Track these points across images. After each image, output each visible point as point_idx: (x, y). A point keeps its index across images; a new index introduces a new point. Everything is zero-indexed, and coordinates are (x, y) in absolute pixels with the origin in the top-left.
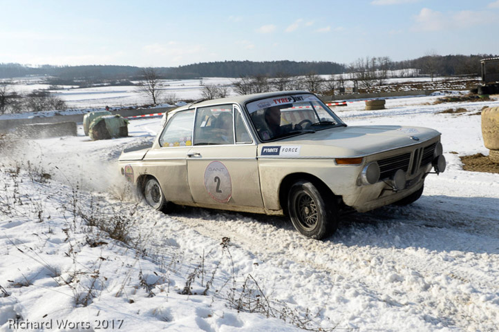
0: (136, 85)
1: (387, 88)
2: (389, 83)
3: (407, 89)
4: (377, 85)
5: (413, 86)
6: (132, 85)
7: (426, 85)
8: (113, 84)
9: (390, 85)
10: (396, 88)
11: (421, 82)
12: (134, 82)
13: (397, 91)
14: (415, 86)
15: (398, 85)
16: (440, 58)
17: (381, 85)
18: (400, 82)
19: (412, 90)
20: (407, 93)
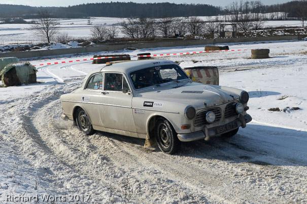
0: (29, 23)
1: (262, 32)
2: (264, 27)
3: (280, 34)
4: (253, 29)
5: (285, 31)
6: (25, 23)
7: (297, 30)
8: (7, 22)
9: (265, 29)
10: (271, 32)
11: (293, 27)
12: (27, 20)
13: (272, 35)
14: (288, 31)
15: (272, 30)
17: (257, 29)
18: (274, 27)
19: (285, 35)
20: (282, 37)
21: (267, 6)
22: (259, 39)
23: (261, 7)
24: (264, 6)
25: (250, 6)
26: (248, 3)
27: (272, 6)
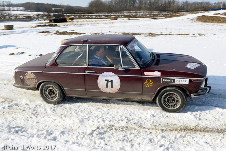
1: (12, 17)
2: (12, 14)
4: (7, 15)
7: (30, 16)
10: (16, 17)
13: (17, 18)
14: (25, 17)
15: (17, 16)
16: (34, 4)
17: (9, 15)
18: (18, 14)
19: (23, 18)
20: (22, 19)
21: (15, 4)
22: (10, 20)
23: (12, 4)
24: (13, 4)
25: (5, 4)
26: (4, 2)
27: (17, 4)
